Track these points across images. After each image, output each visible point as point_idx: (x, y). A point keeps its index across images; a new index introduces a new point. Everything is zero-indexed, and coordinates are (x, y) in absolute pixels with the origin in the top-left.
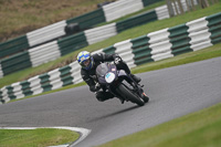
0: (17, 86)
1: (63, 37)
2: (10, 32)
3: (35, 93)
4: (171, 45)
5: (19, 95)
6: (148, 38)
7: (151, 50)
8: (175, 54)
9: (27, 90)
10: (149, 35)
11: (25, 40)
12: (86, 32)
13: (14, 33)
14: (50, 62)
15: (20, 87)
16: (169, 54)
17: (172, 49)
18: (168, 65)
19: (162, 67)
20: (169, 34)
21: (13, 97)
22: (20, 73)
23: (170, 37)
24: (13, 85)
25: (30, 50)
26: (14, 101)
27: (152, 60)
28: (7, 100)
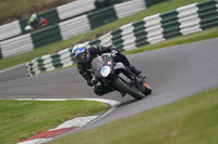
0: (47, 59)
1: (93, 11)
2: (40, 5)
3: (65, 66)
4: (199, 20)
5: (50, 67)
6: (177, 13)
7: (179, 24)
8: (203, 28)
9: (57, 62)
10: (178, 10)
11: (55, 14)
12: (116, 6)
13: (45, 7)
14: (80, 35)
15: (51, 60)
16: (197, 28)
17: (201, 23)
18: (197, 39)
19: (191, 41)
20: (197, 9)
21: (43, 69)
22: (51, 45)
23: (198, 12)
24: (43, 57)
25: (60, 24)
26: (44, 73)
27: (181, 34)
28: (38, 72)
